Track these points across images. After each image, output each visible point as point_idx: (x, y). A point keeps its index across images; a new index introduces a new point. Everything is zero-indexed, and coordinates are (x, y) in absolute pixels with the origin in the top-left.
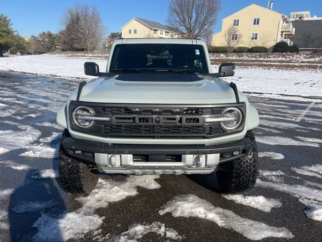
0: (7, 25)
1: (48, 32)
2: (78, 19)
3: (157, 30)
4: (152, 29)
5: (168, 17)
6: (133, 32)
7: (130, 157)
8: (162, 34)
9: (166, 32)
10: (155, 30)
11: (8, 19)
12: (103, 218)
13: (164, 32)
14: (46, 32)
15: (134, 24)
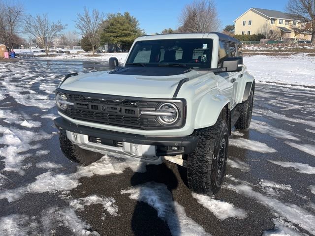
0: (135, 26)
1: (170, 29)
2: (195, 15)
3: (275, 20)
4: (269, 19)
5: (289, 4)
6: (247, 23)
7: (86, 137)
8: (280, 23)
9: (286, 21)
10: (272, 19)
11: (136, 20)
12: (80, 184)
13: (284, 21)
14: (167, 29)
15: (250, 15)
